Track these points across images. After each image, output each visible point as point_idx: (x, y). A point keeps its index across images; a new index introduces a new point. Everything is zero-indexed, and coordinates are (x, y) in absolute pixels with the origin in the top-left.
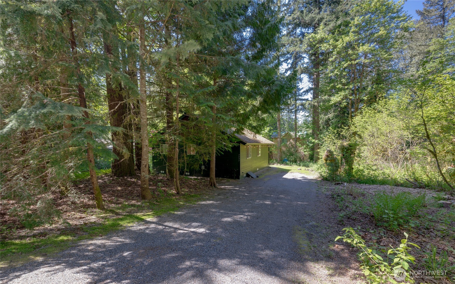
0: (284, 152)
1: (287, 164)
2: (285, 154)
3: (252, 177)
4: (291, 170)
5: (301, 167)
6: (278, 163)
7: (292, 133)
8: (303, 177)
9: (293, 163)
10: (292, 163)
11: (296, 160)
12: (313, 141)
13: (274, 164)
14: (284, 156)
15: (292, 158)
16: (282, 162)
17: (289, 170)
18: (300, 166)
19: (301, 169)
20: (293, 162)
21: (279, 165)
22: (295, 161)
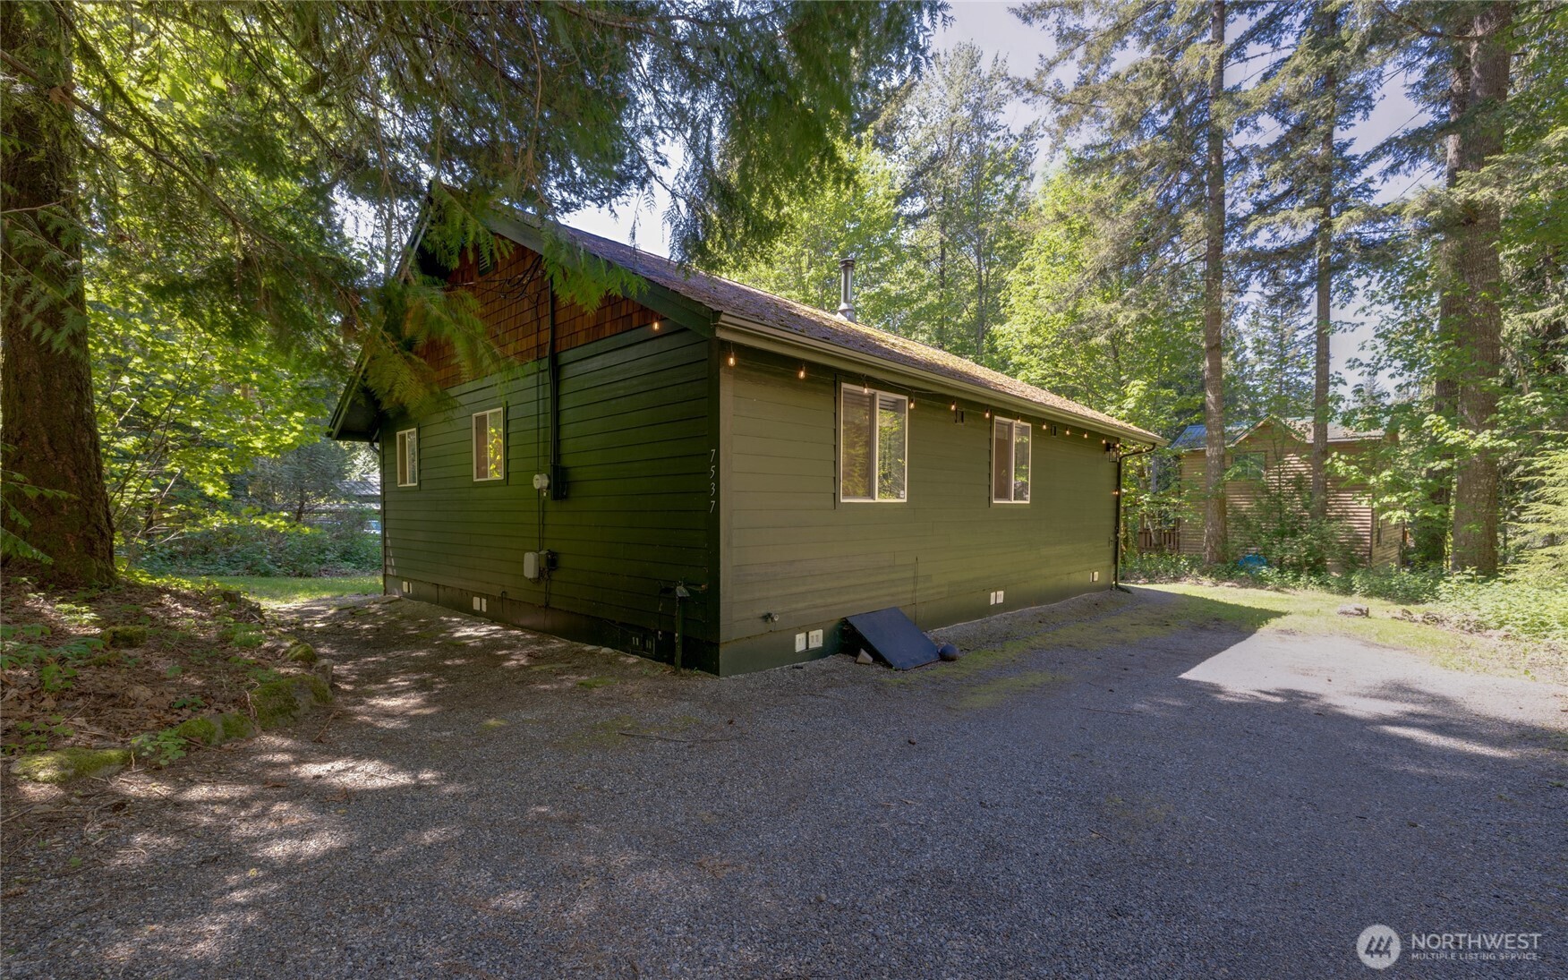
0: (1242, 519)
1: (1260, 583)
2: (1248, 526)
3: (878, 658)
4: (1279, 614)
5: (1356, 601)
6: (1203, 573)
7: (1296, 423)
8: (1398, 690)
9: (1296, 579)
10: (1290, 574)
11: (1321, 560)
12: (1455, 437)
13: (1176, 579)
14: (1237, 539)
15: (1294, 550)
16: (1228, 566)
17: (1265, 616)
18: (1347, 590)
19: (1364, 613)
20: (1298, 569)
21: (1207, 581)
22: (1313, 567)
